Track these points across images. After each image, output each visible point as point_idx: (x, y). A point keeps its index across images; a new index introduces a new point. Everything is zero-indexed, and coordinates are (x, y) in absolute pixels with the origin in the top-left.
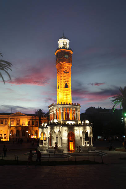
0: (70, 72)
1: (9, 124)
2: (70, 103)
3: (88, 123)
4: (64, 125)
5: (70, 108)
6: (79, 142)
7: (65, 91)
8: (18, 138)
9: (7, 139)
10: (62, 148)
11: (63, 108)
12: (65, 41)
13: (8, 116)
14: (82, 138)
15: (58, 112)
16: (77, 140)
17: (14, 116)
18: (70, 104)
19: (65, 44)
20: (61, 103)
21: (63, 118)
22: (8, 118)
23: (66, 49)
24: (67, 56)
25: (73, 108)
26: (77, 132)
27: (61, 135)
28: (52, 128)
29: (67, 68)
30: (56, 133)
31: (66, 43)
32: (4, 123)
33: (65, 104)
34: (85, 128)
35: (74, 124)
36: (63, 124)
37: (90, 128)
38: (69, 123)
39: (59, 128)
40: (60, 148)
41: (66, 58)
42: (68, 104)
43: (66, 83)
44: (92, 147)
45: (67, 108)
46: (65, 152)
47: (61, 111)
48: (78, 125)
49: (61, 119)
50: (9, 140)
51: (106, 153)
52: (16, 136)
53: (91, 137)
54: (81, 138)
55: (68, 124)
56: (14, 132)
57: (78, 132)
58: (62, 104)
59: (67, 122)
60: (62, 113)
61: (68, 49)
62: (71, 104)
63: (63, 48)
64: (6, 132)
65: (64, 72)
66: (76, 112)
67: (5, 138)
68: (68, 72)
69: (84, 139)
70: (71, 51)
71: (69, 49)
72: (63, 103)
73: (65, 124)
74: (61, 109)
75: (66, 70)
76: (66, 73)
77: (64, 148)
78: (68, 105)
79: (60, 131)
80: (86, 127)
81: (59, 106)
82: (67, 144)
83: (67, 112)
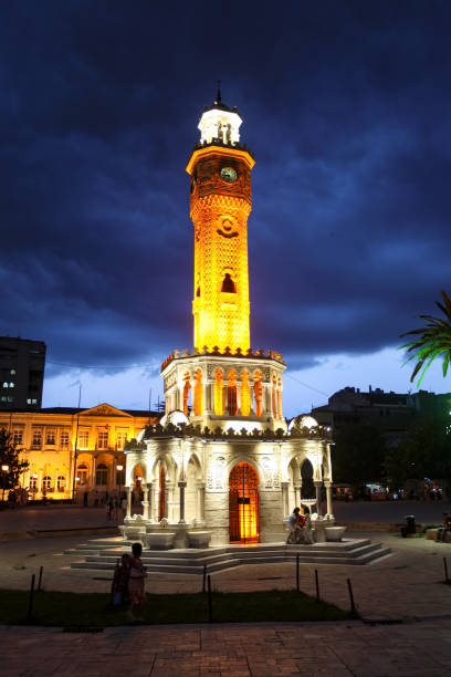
0: (244, 234)
1: (74, 443)
2: (239, 350)
3: (313, 427)
4: (215, 435)
5: (239, 368)
6: (274, 504)
7: (224, 307)
8: (101, 488)
9: (68, 492)
10: (205, 528)
11: (210, 368)
12: (224, 118)
13: (70, 417)
14: (291, 489)
15: (193, 383)
16: (269, 497)
17: (89, 418)
18: (239, 355)
19: (224, 130)
20: (205, 348)
21: (210, 408)
22: (69, 423)
23: (229, 145)
24: (230, 173)
25: (251, 369)
26: (267, 463)
27: (200, 477)
28: (164, 448)
29: (231, 218)
30: (179, 467)
31: (229, 126)
32: (58, 441)
33: (222, 351)
34: (299, 449)
35: (256, 431)
36: (212, 430)
37: (320, 445)
38: (236, 426)
39: (194, 448)
40: (195, 529)
41: (227, 179)
42: (233, 352)
43: (228, 276)
44: (328, 525)
45: (227, 368)
46: (219, 543)
47: (205, 382)
48: (271, 436)
49: (205, 413)
50: (71, 496)
51: (389, 551)
52: (97, 483)
53: (328, 485)
54: (285, 487)
55: (231, 431)
56: (91, 472)
57: (273, 463)
58: (207, 354)
59: (227, 425)
60: (209, 388)
61: (234, 148)
62: (244, 353)
63: (217, 142)
64: (64, 471)
65: (220, 232)
66: (265, 384)
67: (61, 490)
68: (235, 234)
69: (299, 493)
70: (246, 155)
71: (238, 146)
72: (211, 350)
73: (219, 430)
74: (204, 373)
75: (227, 224)
76: (226, 236)
77: (211, 528)
78: (230, 355)
79: (194, 460)
80: (303, 443)
81: (197, 359)
82: (226, 513)
83: (227, 384)
